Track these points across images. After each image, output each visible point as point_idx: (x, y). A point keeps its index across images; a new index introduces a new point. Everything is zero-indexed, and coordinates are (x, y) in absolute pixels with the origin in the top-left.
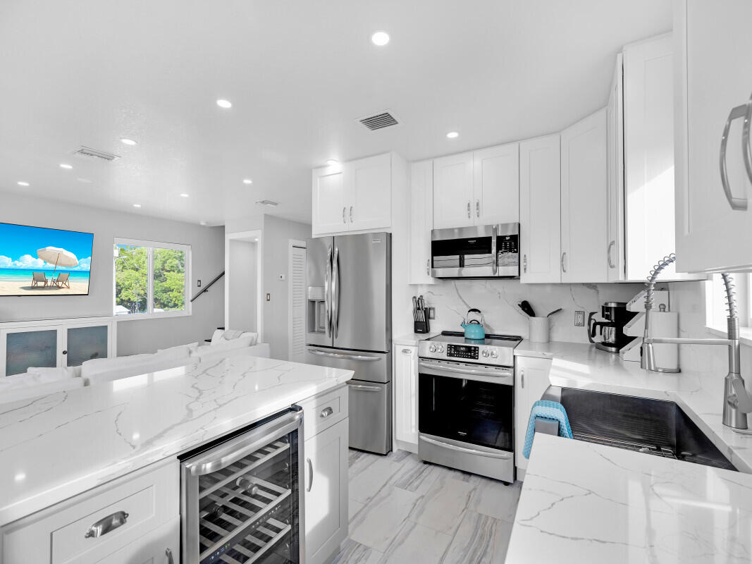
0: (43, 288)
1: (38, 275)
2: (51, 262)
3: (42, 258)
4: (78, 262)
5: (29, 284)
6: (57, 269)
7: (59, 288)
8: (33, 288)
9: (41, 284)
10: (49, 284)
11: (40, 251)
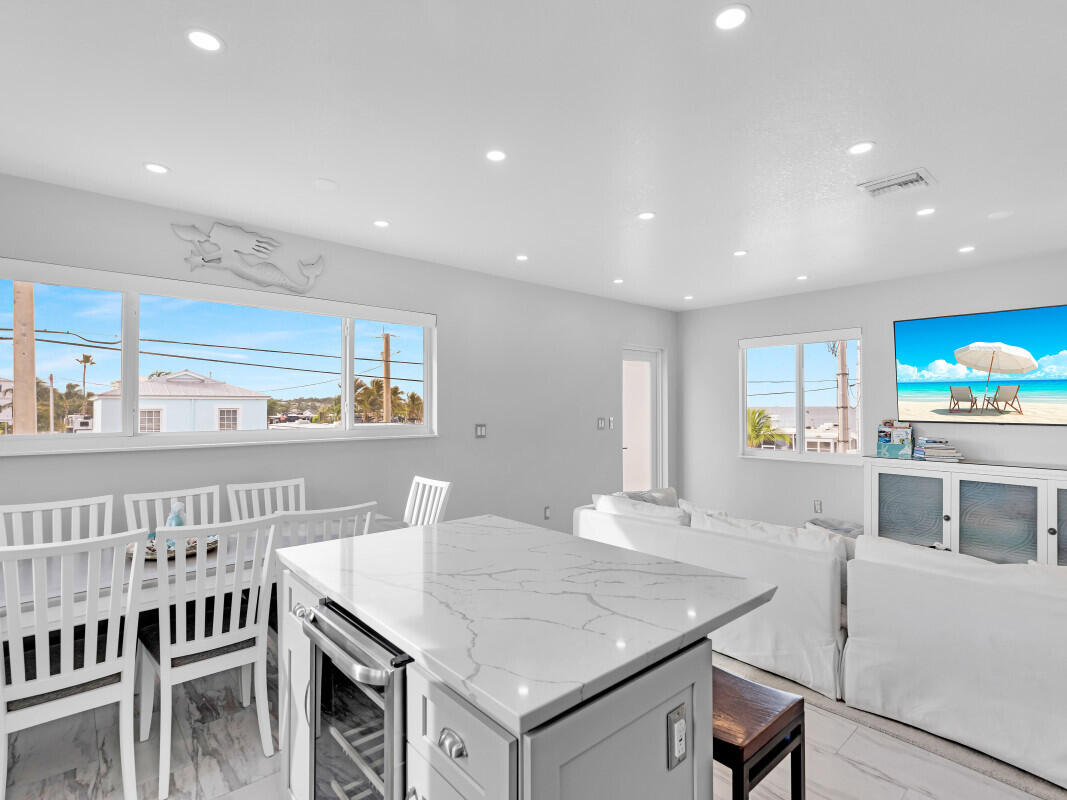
0: (969, 412)
1: (960, 391)
2: (983, 369)
3: (964, 363)
4: (1036, 363)
5: (946, 405)
6: (991, 379)
7: (1001, 412)
8: (951, 411)
9: (966, 405)
10: (980, 405)
11: (959, 352)
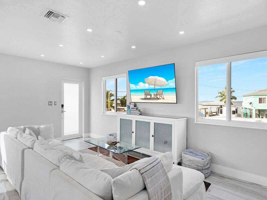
0: (150, 99)
1: (147, 92)
2: (152, 85)
3: (147, 83)
4: (167, 83)
5: (143, 97)
6: (155, 88)
7: (159, 99)
8: (145, 99)
9: (149, 97)
10: (153, 96)
11: (146, 80)
